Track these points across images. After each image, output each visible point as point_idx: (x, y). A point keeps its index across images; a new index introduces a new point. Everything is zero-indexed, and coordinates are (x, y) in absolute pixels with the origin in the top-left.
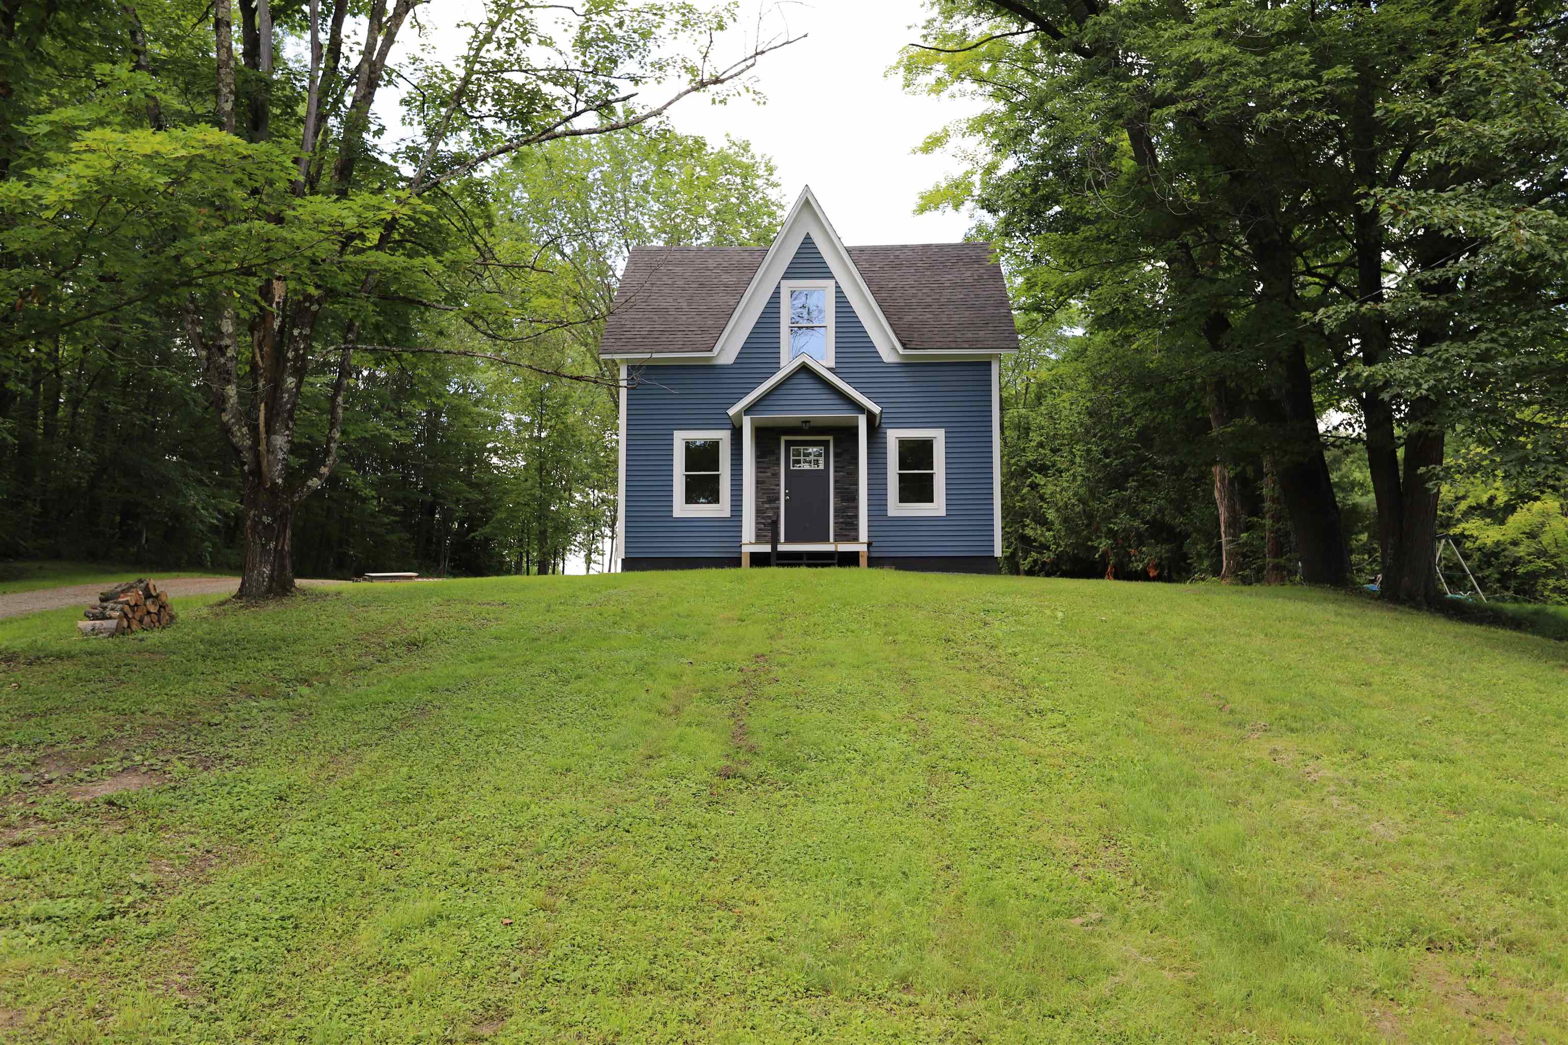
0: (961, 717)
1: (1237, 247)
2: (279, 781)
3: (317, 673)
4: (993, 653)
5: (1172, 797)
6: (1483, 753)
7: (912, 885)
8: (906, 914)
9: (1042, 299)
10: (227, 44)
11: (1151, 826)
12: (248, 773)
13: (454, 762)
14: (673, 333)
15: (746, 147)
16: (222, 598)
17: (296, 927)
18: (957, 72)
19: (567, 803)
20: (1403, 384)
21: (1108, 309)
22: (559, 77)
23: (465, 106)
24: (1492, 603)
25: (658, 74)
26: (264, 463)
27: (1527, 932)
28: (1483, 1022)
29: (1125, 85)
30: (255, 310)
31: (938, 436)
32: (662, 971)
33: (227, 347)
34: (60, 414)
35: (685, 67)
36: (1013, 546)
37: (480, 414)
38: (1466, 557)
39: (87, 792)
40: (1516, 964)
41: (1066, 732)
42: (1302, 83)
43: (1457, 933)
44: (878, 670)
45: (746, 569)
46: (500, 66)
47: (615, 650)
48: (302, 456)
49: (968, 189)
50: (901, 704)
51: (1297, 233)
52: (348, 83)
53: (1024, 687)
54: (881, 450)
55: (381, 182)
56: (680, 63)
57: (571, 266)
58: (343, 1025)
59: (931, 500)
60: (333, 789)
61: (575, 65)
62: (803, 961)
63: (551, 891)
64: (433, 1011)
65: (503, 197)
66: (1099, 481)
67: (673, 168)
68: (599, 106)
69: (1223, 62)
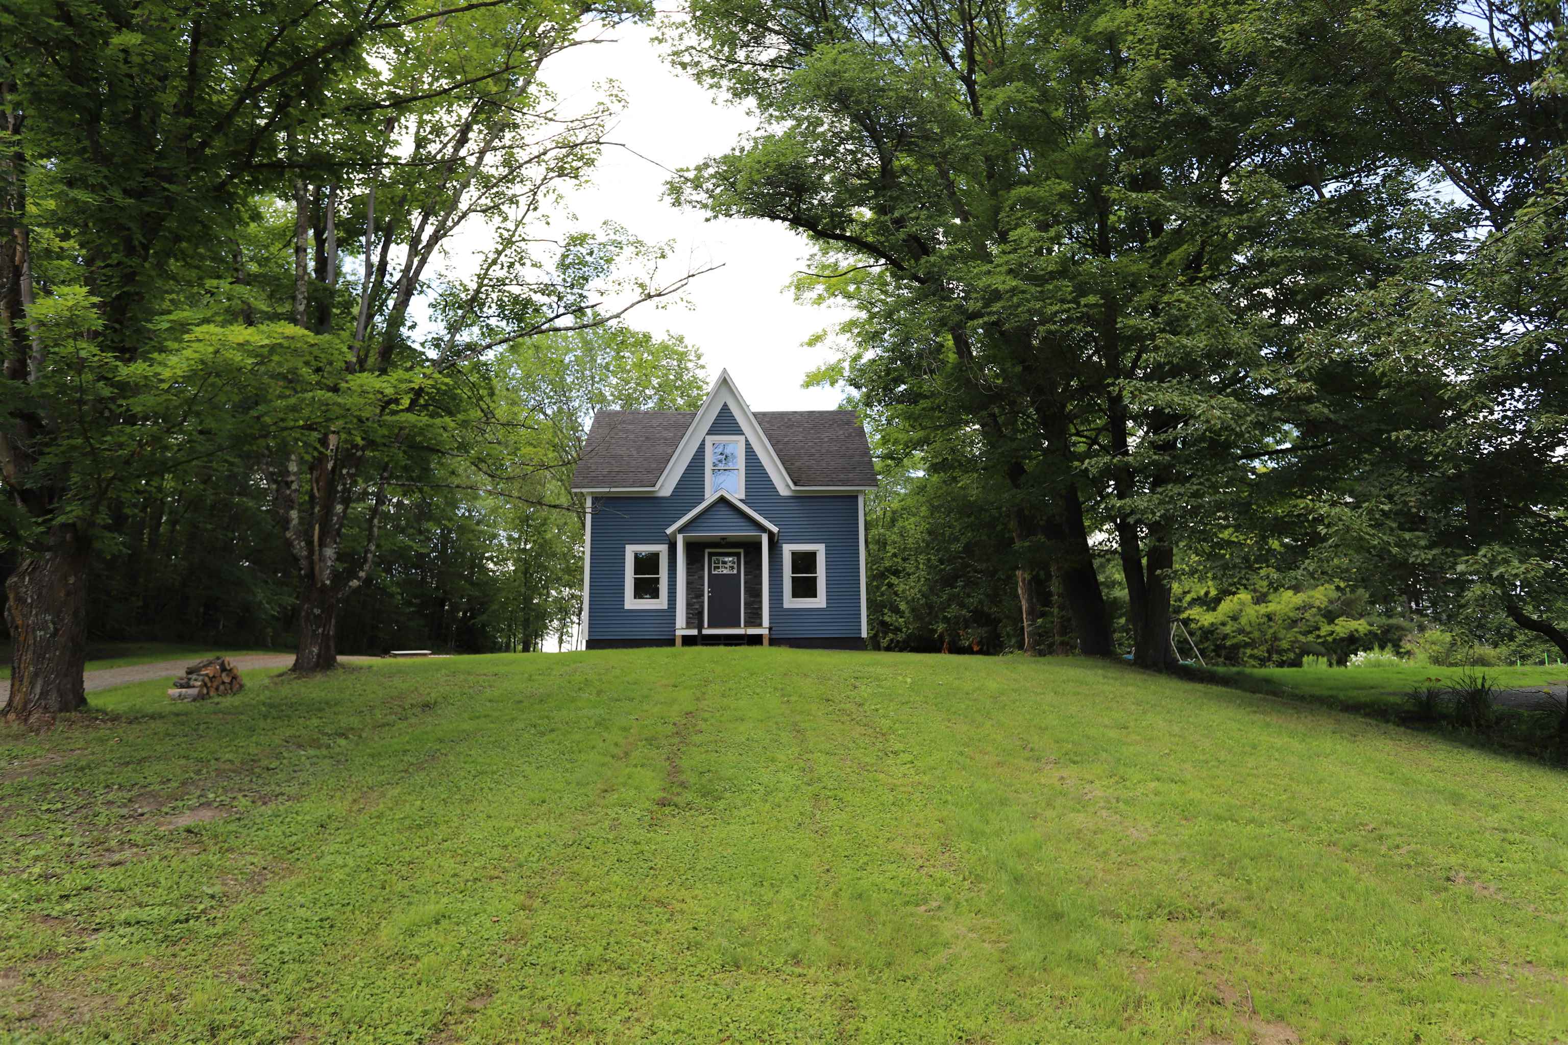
0: (837, 758)
1: (1028, 417)
2: (321, 813)
3: (352, 729)
4: (861, 709)
5: (990, 813)
6: (1204, 775)
7: (801, 885)
8: (797, 907)
9: (894, 450)
10: (303, 264)
11: (975, 835)
12: (297, 807)
13: (457, 797)
14: (626, 473)
15: (681, 340)
16: (281, 671)
17: (332, 926)
18: (832, 291)
19: (542, 826)
20: (1144, 512)
21: (940, 459)
22: (547, 289)
23: (476, 309)
24: (1209, 667)
25: (617, 287)
26: (317, 568)
27: (1235, 903)
28: (1205, 970)
29: (948, 304)
30: (316, 454)
31: (820, 550)
32: (613, 955)
33: (292, 482)
34: (162, 529)
35: (637, 284)
36: (875, 630)
37: (481, 532)
38: (1191, 634)
39: (170, 823)
40: (1227, 927)
41: (914, 767)
42: (1066, 306)
43: (1188, 906)
44: (777, 723)
45: (679, 648)
46: (502, 282)
47: (580, 709)
48: (344, 562)
49: (840, 372)
50: (794, 748)
51: (1069, 407)
52: (391, 292)
53: (884, 735)
54: (779, 560)
55: (413, 362)
56: (633, 281)
57: (550, 423)
58: (367, 1003)
59: (815, 596)
60: (362, 819)
61: (558, 280)
62: (720, 945)
63: (530, 895)
64: (437, 990)
65: (502, 375)
66: (937, 581)
67: (627, 354)
68: (574, 311)
69: (1013, 291)
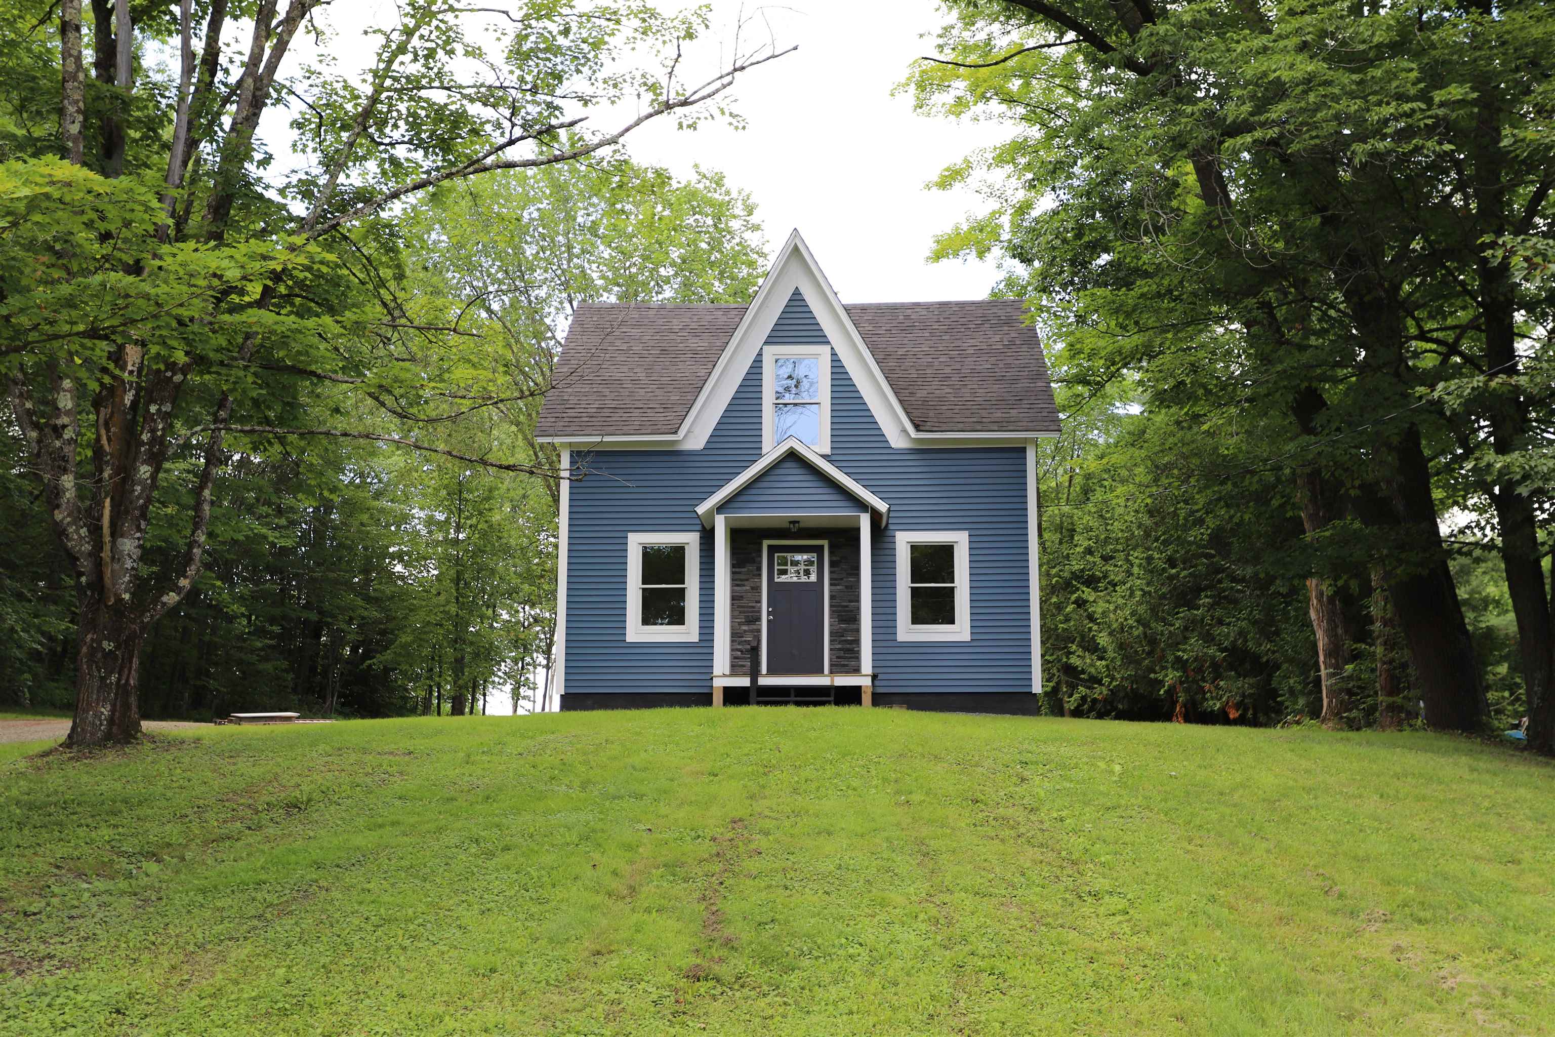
0: (994, 901)
1: (1331, 306)
2: (116, 989)
3: (169, 845)
4: (1033, 818)
5: (1268, 1007)
9: (1089, 368)
10: (75, 53)
12: (75, 979)
13: (346, 961)
14: (627, 410)
15: (719, 181)
16: (46, 747)
18: (980, 90)
20: (1547, 478)
21: (1172, 382)
23: (372, 130)
25: (612, 92)
26: (108, 572)
29: (1189, 109)
30: (104, 378)
31: (960, 540)
33: (64, 427)
35: (645, 84)
36: (1055, 679)
37: (382, 511)
41: (1129, 921)
42: (1407, 107)
44: (888, 840)
45: (718, 708)
46: (415, 83)
47: (553, 812)
48: (153, 563)
49: (995, 232)
50: (918, 884)
51: (1407, 287)
52: (226, 100)
53: (1074, 863)
54: (889, 558)
55: (265, 222)
56: (639, 80)
57: (498, 326)
59: (952, 621)
60: (187, 998)
61: (511, 80)
65: (418, 243)
66: (1163, 597)
67: (628, 207)
68: (540, 133)
69: (1309, 82)
